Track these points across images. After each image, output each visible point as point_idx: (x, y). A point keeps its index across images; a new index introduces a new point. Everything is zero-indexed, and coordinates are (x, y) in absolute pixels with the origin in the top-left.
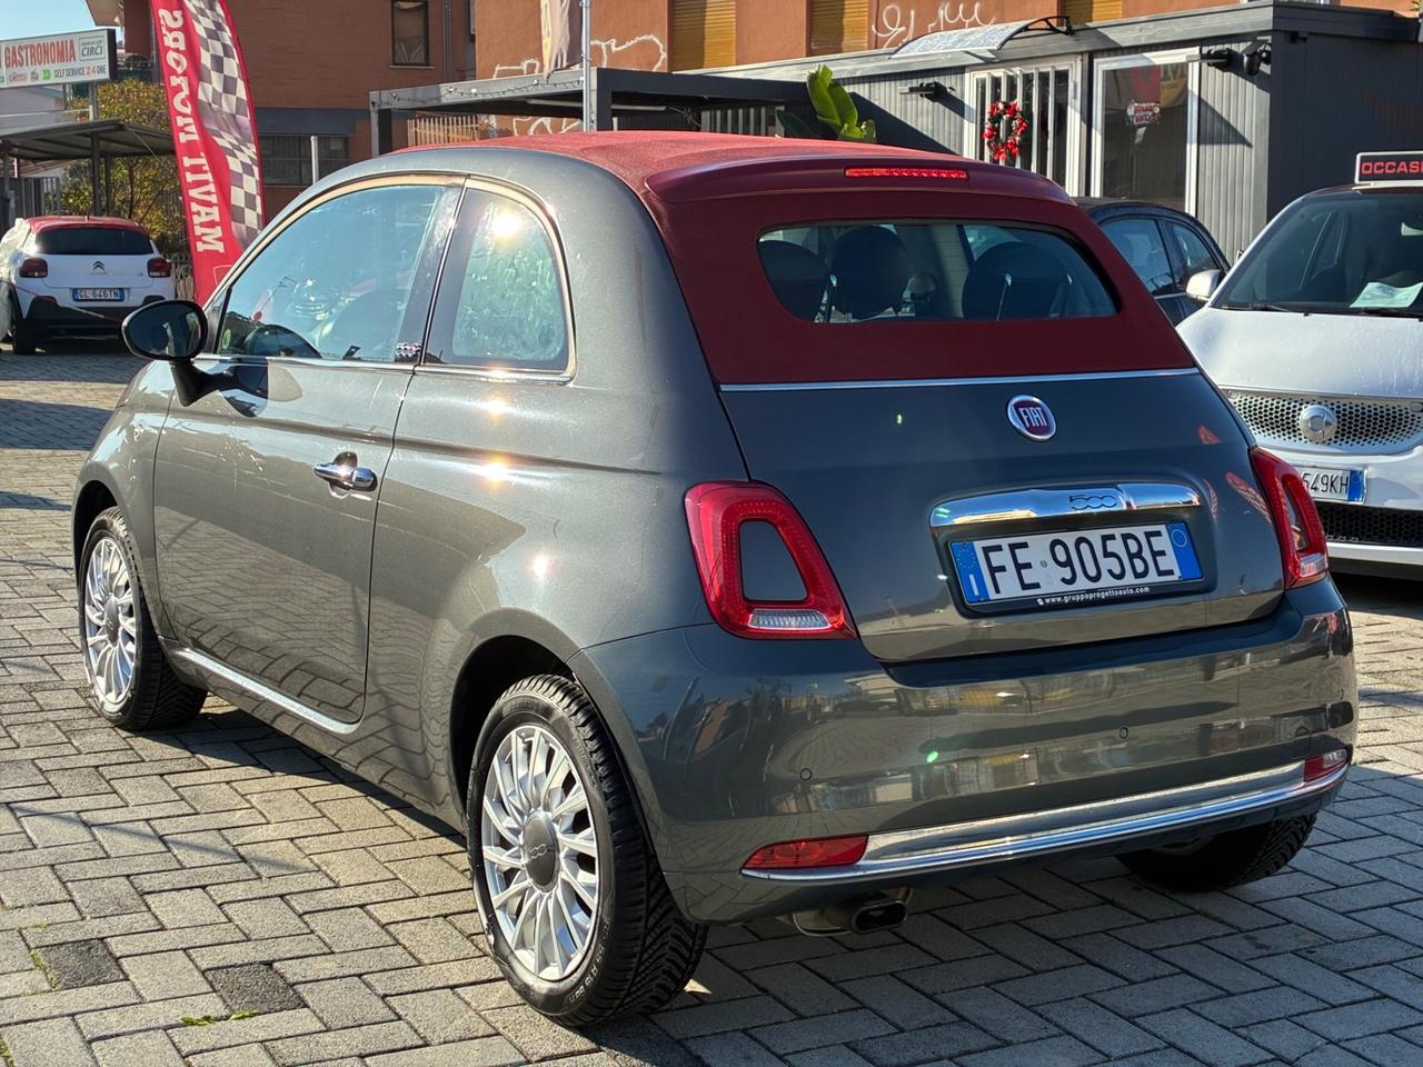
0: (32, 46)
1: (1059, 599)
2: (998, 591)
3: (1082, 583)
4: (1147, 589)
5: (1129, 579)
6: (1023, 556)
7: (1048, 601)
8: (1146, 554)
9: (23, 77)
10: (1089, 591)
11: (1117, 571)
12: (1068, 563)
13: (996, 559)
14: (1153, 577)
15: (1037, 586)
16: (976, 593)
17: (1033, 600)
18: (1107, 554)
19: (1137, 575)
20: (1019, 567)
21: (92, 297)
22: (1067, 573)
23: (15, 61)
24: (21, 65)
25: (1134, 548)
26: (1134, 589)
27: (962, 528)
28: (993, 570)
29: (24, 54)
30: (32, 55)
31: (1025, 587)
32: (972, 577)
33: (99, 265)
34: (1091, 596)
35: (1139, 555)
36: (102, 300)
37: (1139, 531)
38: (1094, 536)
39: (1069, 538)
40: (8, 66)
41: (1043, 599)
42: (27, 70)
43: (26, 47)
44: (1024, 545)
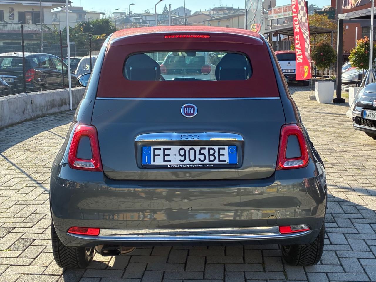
0: (289, 7)
1: (176, 166)
2: (154, 161)
3: (187, 161)
4: (212, 165)
5: (207, 162)
6: (167, 152)
7: (172, 166)
8: (216, 155)
9: (287, 15)
10: (188, 164)
11: (202, 159)
12: (184, 155)
13: (157, 152)
14: (216, 162)
15: (170, 161)
16: (147, 161)
17: (167, 165)
18: (200, 153)
19: (210, 161)
20: (165, 155)
21: (287, 72)
22: (183, 158)
23: (285, 11)
24: (286, 12)
25: (212, 152)
26: (207, 165)
27: (149, 142)
28: (155, 155)
29: (287, 9)
30: (289, 9)
31: (165, 161)
32: (147, 157)
33: (289, 63)
34: (189, 166)
35: (213, 155)
36: (289, 72)
37: (216, 148)
38: (197, 148)
39: (187, 148)
40: (283, 12)
41: (170, 165)
42: (287, 13)
43: (288, 7)
44: (170, 149)
